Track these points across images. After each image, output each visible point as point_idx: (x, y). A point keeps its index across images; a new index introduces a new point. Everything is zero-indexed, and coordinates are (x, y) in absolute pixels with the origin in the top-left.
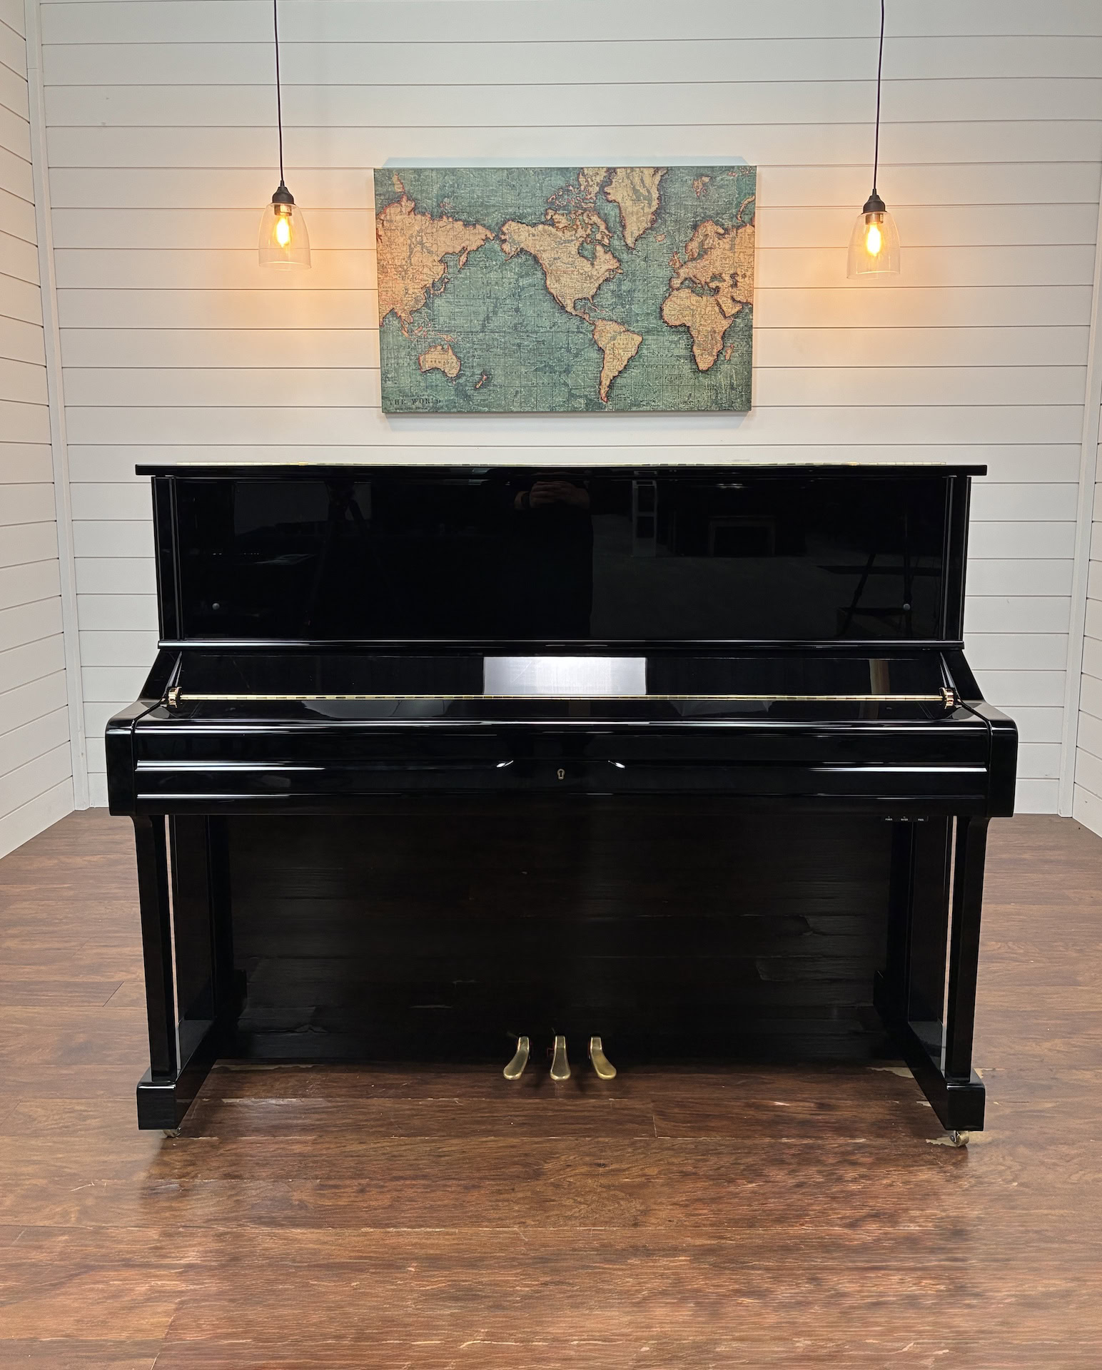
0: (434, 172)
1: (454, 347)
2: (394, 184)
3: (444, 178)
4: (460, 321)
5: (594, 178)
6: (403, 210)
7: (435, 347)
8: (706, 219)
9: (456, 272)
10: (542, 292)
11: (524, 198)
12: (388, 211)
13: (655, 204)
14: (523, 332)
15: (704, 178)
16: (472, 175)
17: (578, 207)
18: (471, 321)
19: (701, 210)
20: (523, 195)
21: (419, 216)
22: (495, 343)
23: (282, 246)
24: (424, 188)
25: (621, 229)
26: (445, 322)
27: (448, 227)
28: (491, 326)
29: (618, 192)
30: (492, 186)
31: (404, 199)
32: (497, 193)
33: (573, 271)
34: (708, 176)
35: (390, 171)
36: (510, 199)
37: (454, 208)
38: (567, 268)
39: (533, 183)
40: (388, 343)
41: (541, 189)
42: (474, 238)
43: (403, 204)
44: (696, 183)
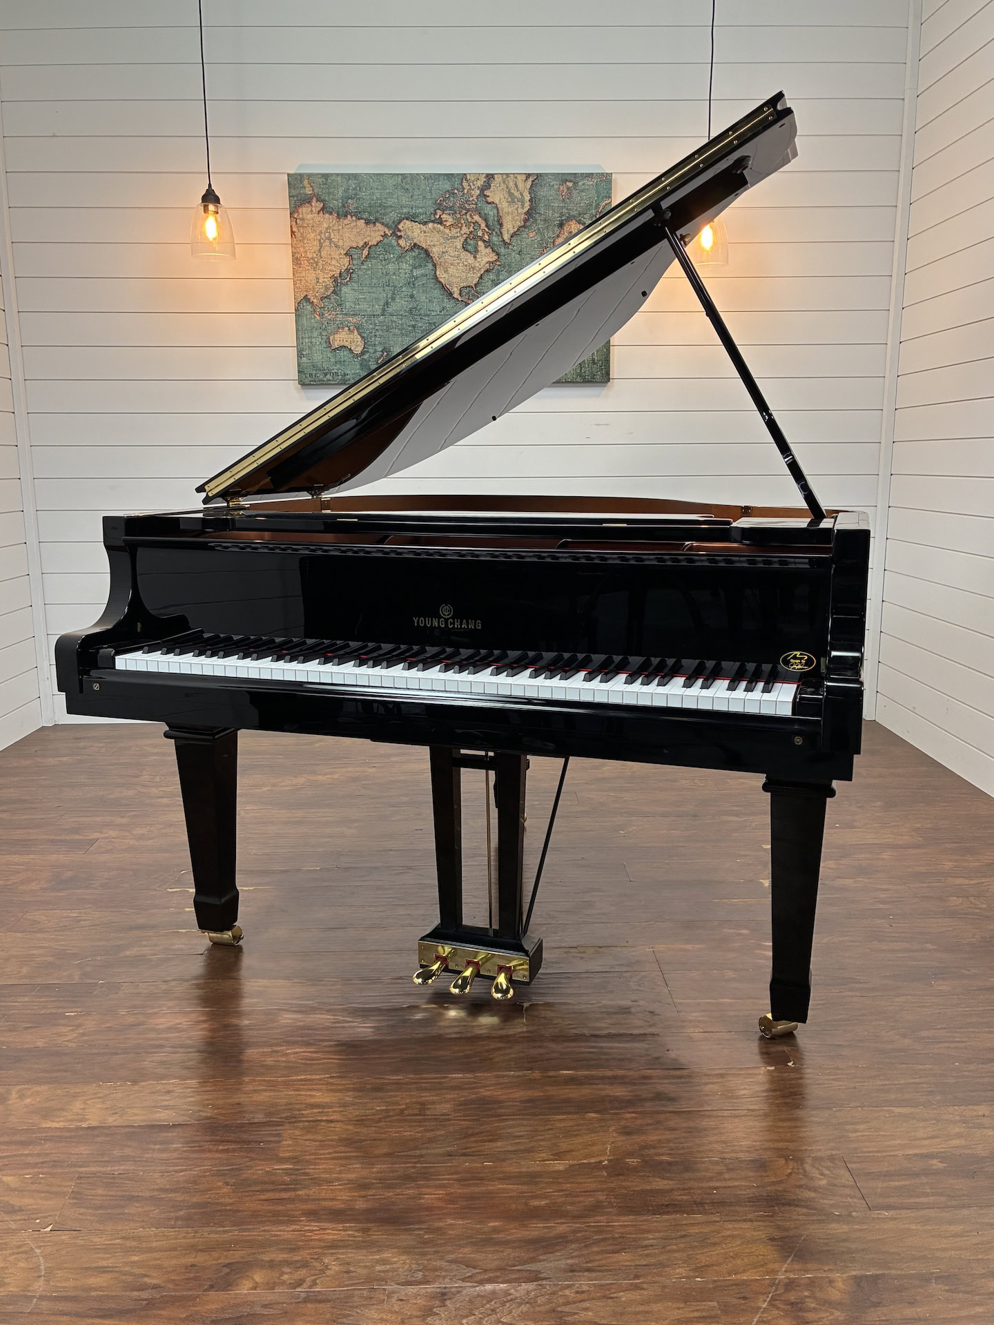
0: (339, 177)
1: (358, 328)
2: (305, 187)
3: (348, 182)
4: (364, 306)
5: (475, 183)
6: (314, 209)
7: (343, 328)
8: (569, 218)
9: (360, 264)
10: (433, 281)
11: (416, 200)
12: (300, 210)
13: (527, 205)
14: (417, 315)
15: (568, 183)
16: (371, 180)
17: (462, 207)
18: (373, 306)
19: (566, 211)
20: (416, 197)
21: (327, 215)
22: (394, 324)
23: (211, 240)
24: (331, 190)
25: (498, 227)
26: (351, 307)
27: (352, 225)
28: (390, 310)
29: (496, 195)
30: (389, 189)
31: (314, 200)
32: (393, 195)
33: (458, 263)
34: (571, 182)
35: (301, 175)
36: (404, 201)
37: (357, 208)
38: (454, 260)
39: (424, 187)
40: (303, 325)
41: (430, 191)
42: (374, 234)
43: (313, 204)
44: (561, 187)
